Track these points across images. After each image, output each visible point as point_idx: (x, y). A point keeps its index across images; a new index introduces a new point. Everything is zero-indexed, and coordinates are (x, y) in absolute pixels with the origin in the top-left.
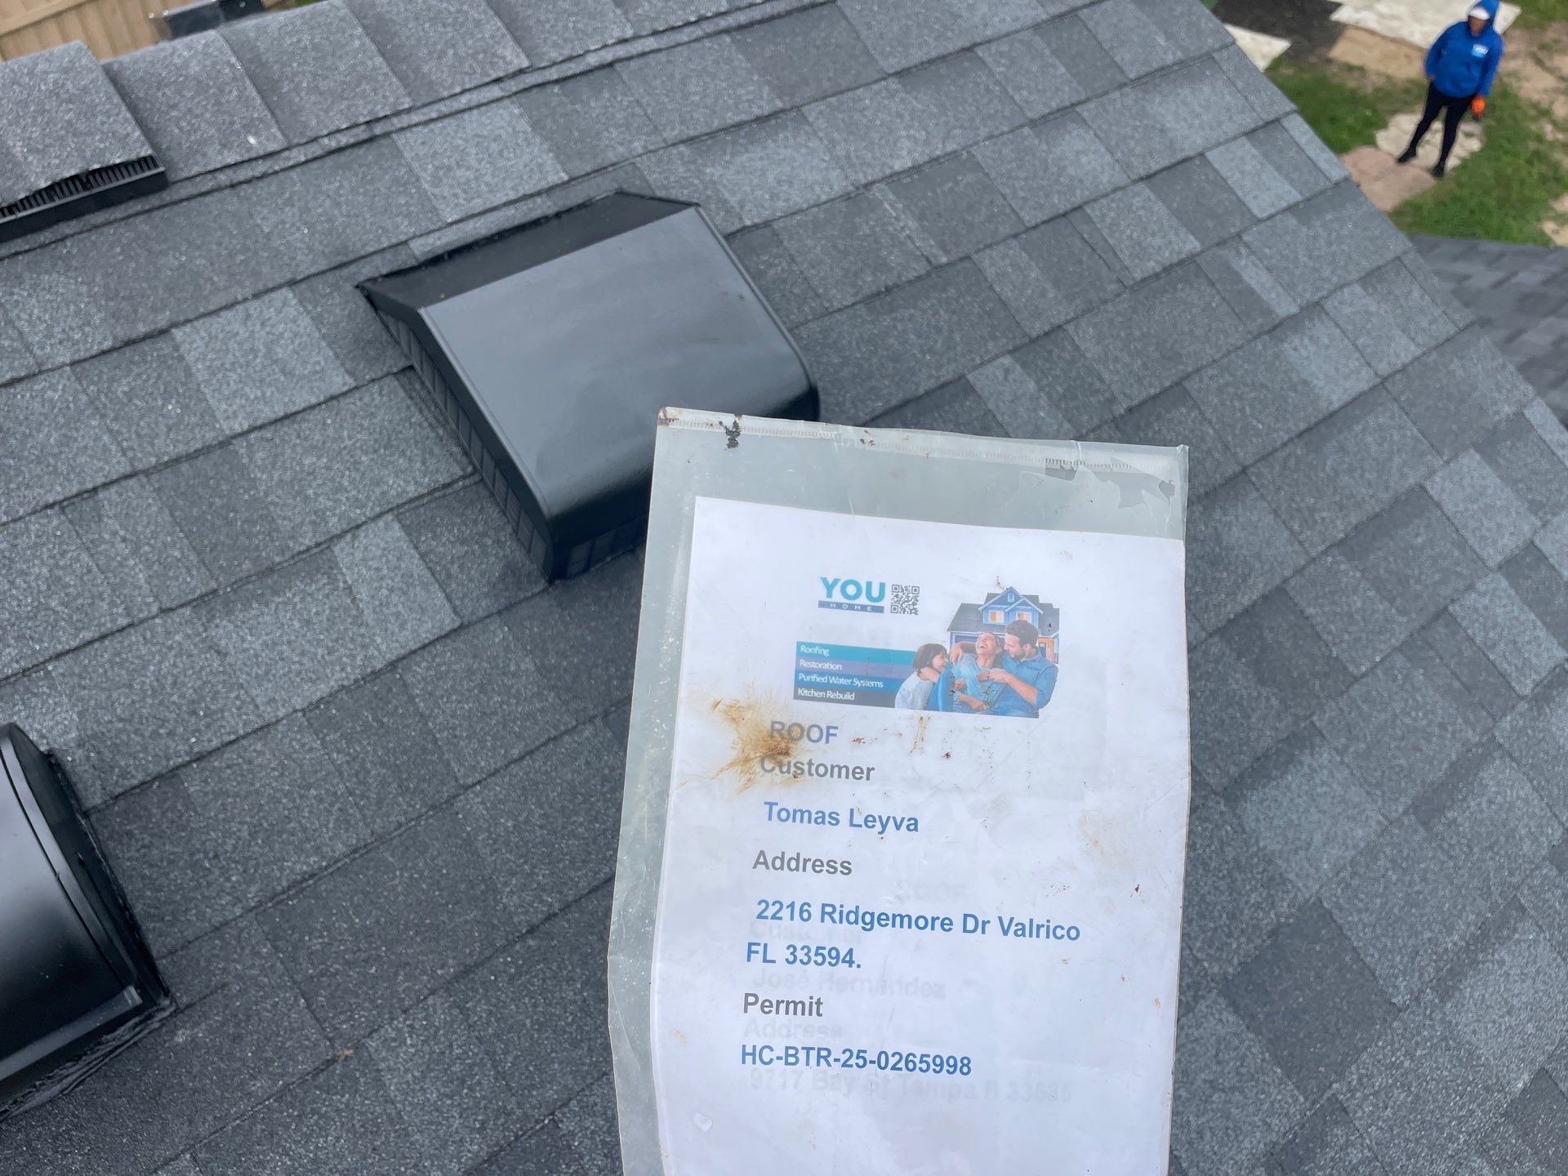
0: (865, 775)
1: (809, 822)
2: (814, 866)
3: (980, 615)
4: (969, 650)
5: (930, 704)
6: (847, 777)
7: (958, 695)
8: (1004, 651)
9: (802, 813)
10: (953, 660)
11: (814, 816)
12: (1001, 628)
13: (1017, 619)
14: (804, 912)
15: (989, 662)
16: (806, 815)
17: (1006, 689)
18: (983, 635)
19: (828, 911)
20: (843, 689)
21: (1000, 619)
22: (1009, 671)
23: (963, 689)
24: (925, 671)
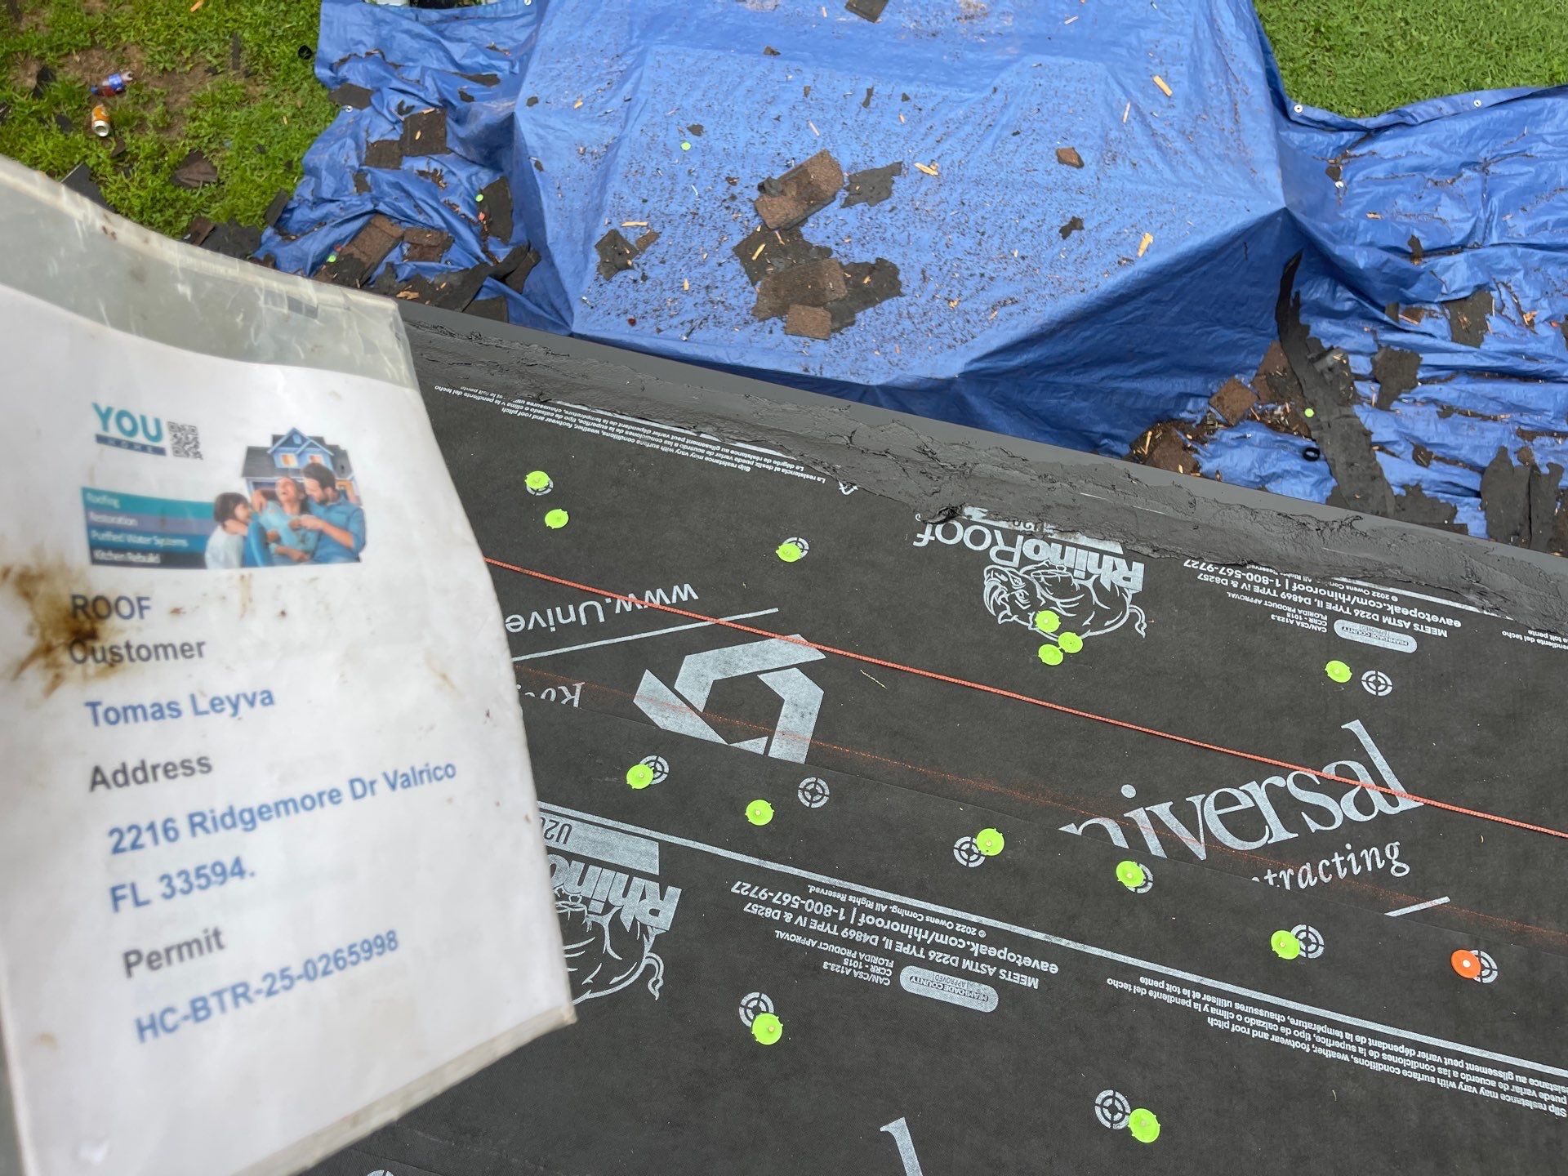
0: (196, 652)
1: (145, 717)
2: (166, 772)
3: (271, 458)
4: (271, 496)
5: (247, 561)
6: (176, 656)
7: (273, 547)
8: (307, 497)
9: (134, 709)
10: (257, 509)
11: (149, 711)
12: (296, 471)
13: (310, 461)
14: (169, 830)
15: (296, 508)
16: (139, 712)
17: (321, 534)
18: (280, 480)
19: (197, 822)
20: (145, 550)
21: (293, 463)
22: (319, 517)
23: (278, 540)
24: (230, 523)
